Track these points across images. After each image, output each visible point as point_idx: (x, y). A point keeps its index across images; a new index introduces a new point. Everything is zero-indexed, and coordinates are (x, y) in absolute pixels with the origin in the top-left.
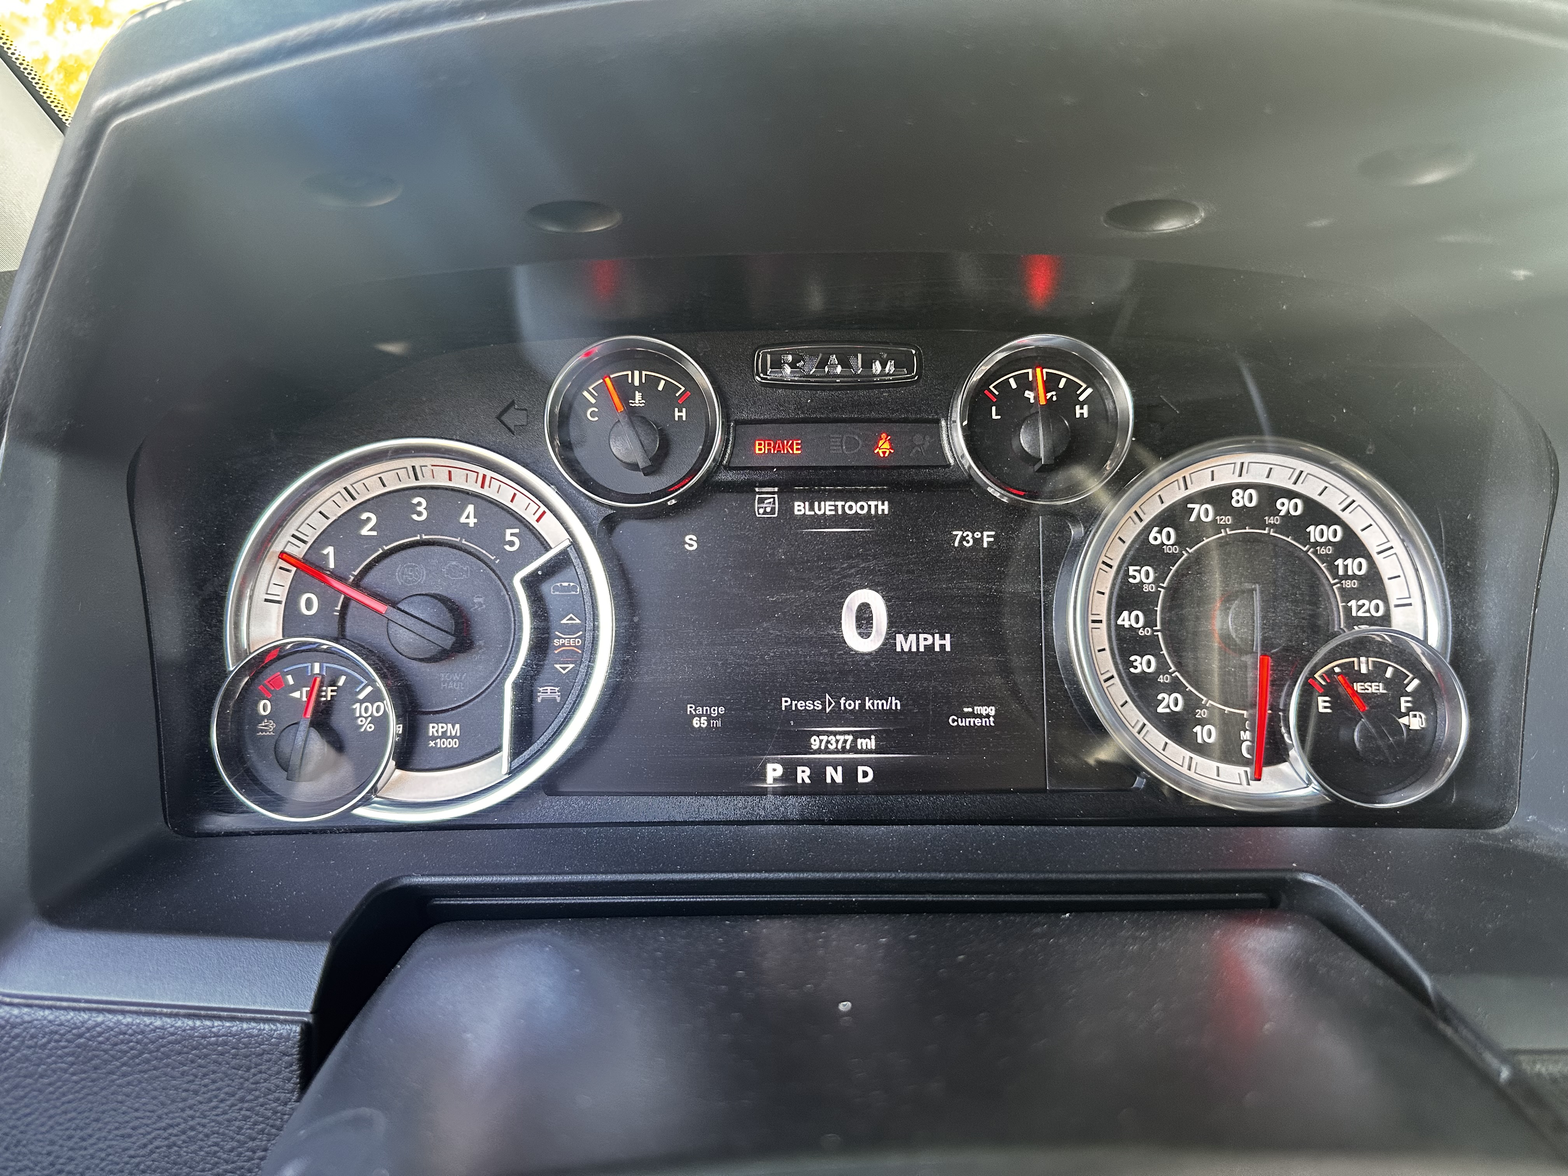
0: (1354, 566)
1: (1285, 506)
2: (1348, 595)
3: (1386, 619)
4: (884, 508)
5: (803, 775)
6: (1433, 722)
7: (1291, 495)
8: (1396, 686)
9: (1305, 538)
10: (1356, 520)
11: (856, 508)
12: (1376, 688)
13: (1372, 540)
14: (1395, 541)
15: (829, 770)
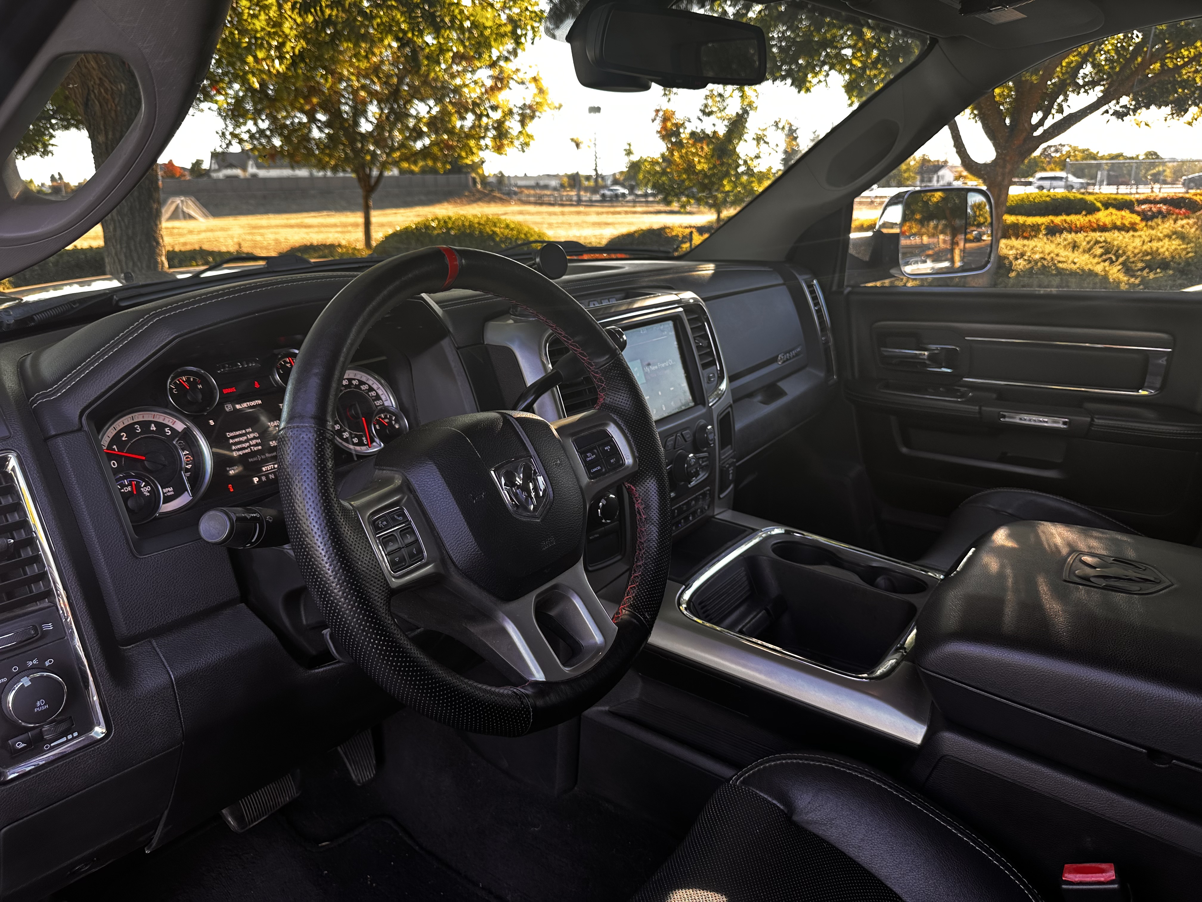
0: (373, 394)
1: (354, 382)
2: (374, 400)
3: (383, 404)
4: (260, 402)
5: (264, 478)
6: (400, 425)
7: (354, 379)
8: (390, 419)
9: (361, 389)
10: (370, 383)
11: (253, 403)
12: (387, 420)
13: (375, 387)
14: (380, 386)
15: (270, 475)
